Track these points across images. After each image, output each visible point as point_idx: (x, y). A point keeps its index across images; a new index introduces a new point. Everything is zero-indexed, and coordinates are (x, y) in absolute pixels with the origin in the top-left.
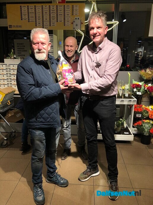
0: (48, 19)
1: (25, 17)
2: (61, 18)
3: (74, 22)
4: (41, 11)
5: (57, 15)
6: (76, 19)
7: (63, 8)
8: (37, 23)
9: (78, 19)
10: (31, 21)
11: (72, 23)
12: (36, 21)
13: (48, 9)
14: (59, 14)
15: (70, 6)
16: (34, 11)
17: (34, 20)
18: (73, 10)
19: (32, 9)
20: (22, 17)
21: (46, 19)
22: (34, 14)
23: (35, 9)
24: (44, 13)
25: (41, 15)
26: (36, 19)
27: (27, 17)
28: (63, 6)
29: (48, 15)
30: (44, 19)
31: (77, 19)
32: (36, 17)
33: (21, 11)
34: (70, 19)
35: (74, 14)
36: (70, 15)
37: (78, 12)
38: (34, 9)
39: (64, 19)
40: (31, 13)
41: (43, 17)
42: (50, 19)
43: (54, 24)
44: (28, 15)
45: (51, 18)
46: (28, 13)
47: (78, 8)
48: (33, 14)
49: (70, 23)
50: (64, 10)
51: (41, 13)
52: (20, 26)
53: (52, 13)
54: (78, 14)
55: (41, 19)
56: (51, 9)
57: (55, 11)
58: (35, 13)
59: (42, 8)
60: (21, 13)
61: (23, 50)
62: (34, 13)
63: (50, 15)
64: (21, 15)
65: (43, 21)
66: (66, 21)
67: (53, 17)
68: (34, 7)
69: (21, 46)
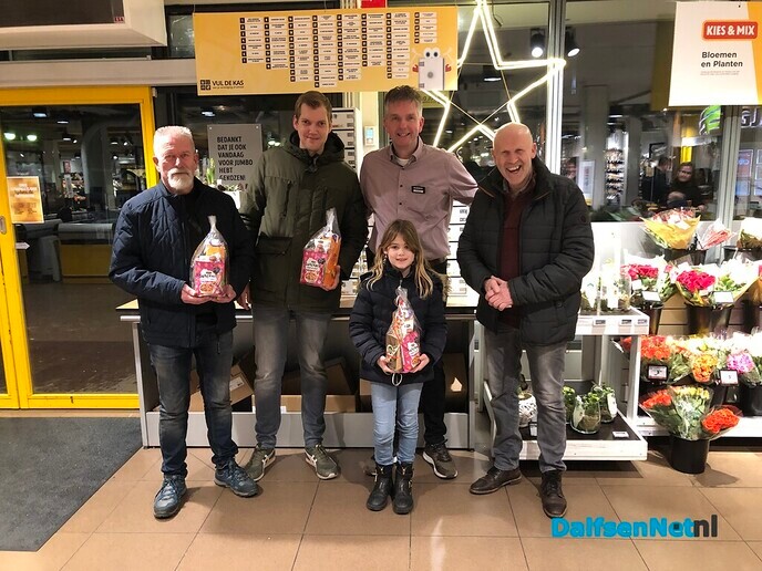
0: (334, 59)
1: (256, 53)
2: (377, 54)
3: (422, 64)
4: (309, 32)
5: (364, 44)
6: (428, 55)
7: (384, 23)
8: (297, 72)
9: (436, 54)
10: (276, 66)
11: (416, 70)
12: (292, 65)
13: (335, 24)
14: (369, 40)
15: (408, 14)
16: (285, 33)
17: (287, 63)
18: (417, 27)
19: (280, 26)
20: (244, 54)
21: (328, 58)
22: (286, 44)
23: (291, 26)
24: (320, 38)
25: (310, 46)
26: (292, 59)
27: (262, 54)
28: (384, 17)
29: (335, 45)
30: (321, 59)
31: (432, 55)
32: (292, 52)
33: (243, 34)
34: (407, 56)
35: (422, 41)
36: (408, 42)
37: (435, 34)
38: (286, 26)
39: (389, 56)
40: (276, 40)
41: (316, 52)
42: (340, 58)
43: (353, 74)
44: (268, 47)
45: (344, 54)
46: (267, 40)
47: (433, 21)
48: (282, 43)
49: (407, 69)
50: (389, 30)
51: (311, 39)
52: (240, 83)
53: (348, 37)
54: (435, 41)
55: (311, 59)
56: (345, 25)
57: (359, 33)
58: (291, 40)
59: (315, 25)
60: (243, 41)
61: (239, 159)
62: (287, 39)
63: (340, 45)
64: (244, 47)
65: (316, 65)
66: (394, 63)
67: (350, 51)
68: (286, 19)
69: (231, 147)
